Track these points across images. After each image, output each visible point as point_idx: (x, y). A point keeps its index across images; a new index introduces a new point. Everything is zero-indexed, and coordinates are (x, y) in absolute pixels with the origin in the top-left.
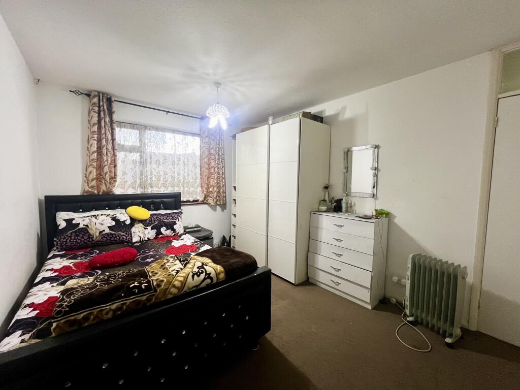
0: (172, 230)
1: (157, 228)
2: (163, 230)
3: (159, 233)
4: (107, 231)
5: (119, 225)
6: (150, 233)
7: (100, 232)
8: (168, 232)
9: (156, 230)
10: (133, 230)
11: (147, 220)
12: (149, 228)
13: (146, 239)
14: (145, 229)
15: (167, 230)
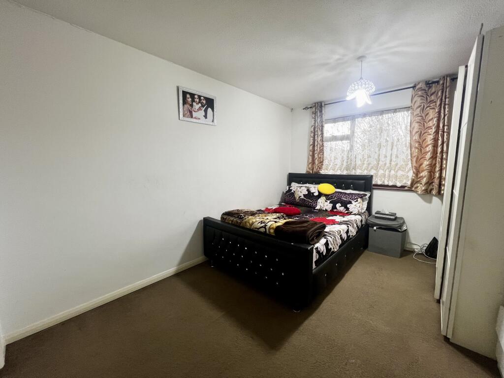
0: (345, 208)
1: (334, 203)
2: (338, 205)
3: (334, 207)
4: (302, 197)
5: (310, 195)
6: (328, 206)
7: (299, 197)
8: (342, 209)
9: (332, 205)
10: (319, 200)
11: (330, 195)
12: (329, 201)
13: (324, 209)
14: (326, 201)
15: (342, 206)
